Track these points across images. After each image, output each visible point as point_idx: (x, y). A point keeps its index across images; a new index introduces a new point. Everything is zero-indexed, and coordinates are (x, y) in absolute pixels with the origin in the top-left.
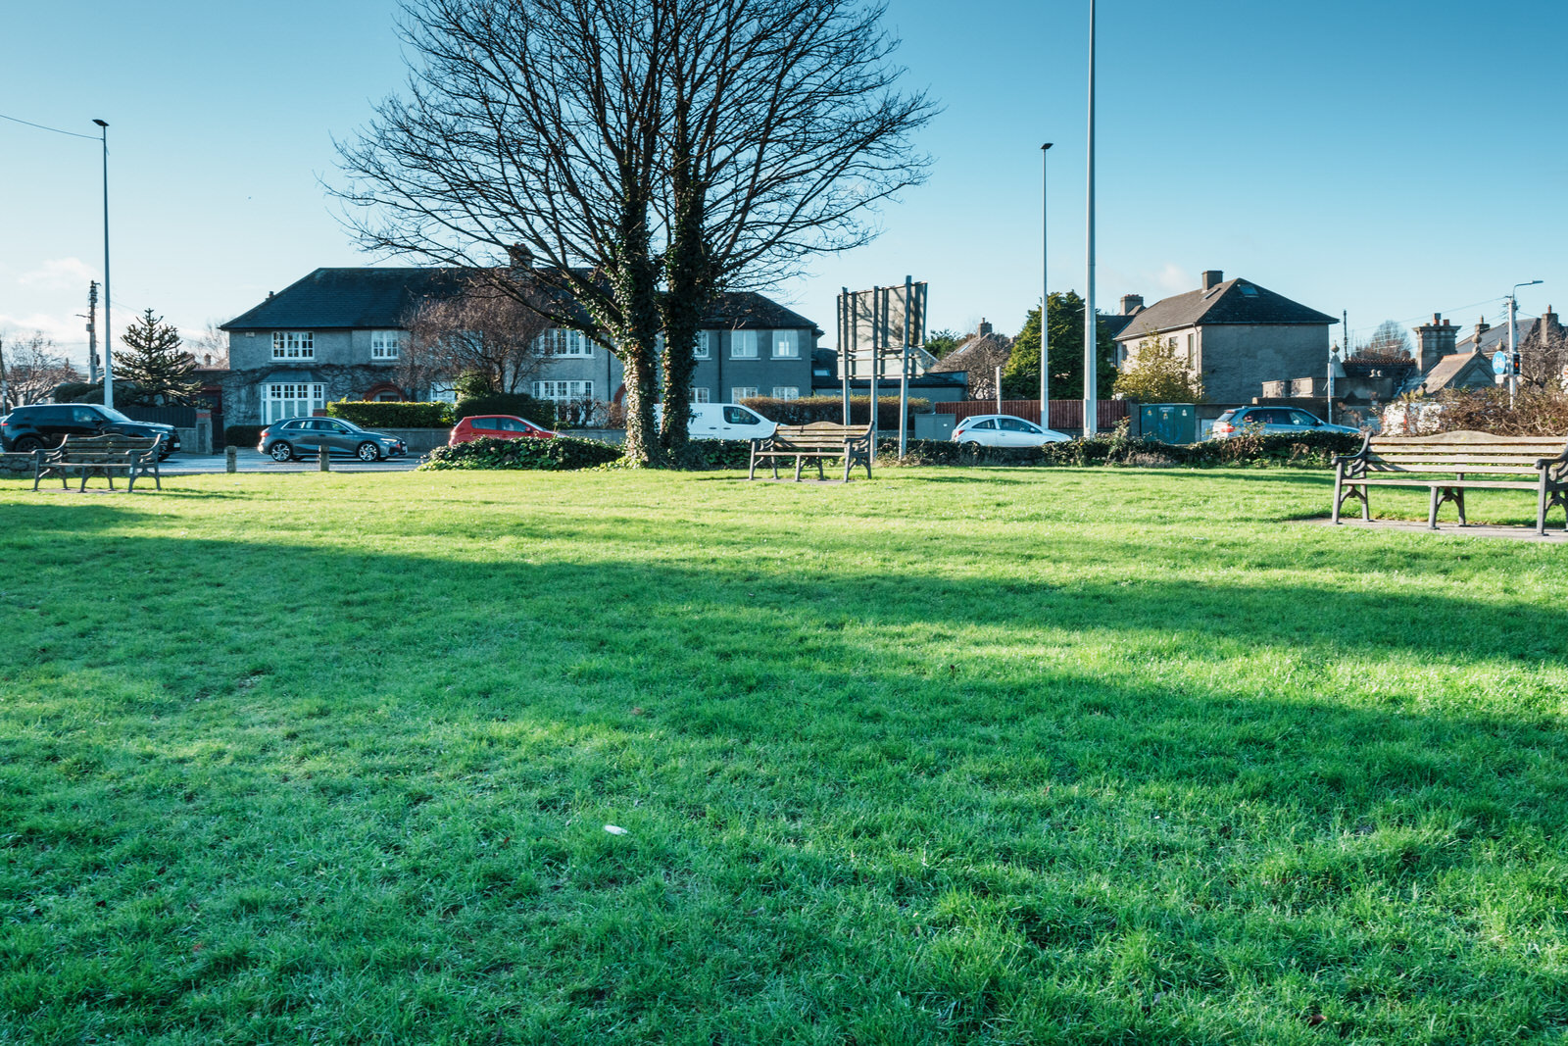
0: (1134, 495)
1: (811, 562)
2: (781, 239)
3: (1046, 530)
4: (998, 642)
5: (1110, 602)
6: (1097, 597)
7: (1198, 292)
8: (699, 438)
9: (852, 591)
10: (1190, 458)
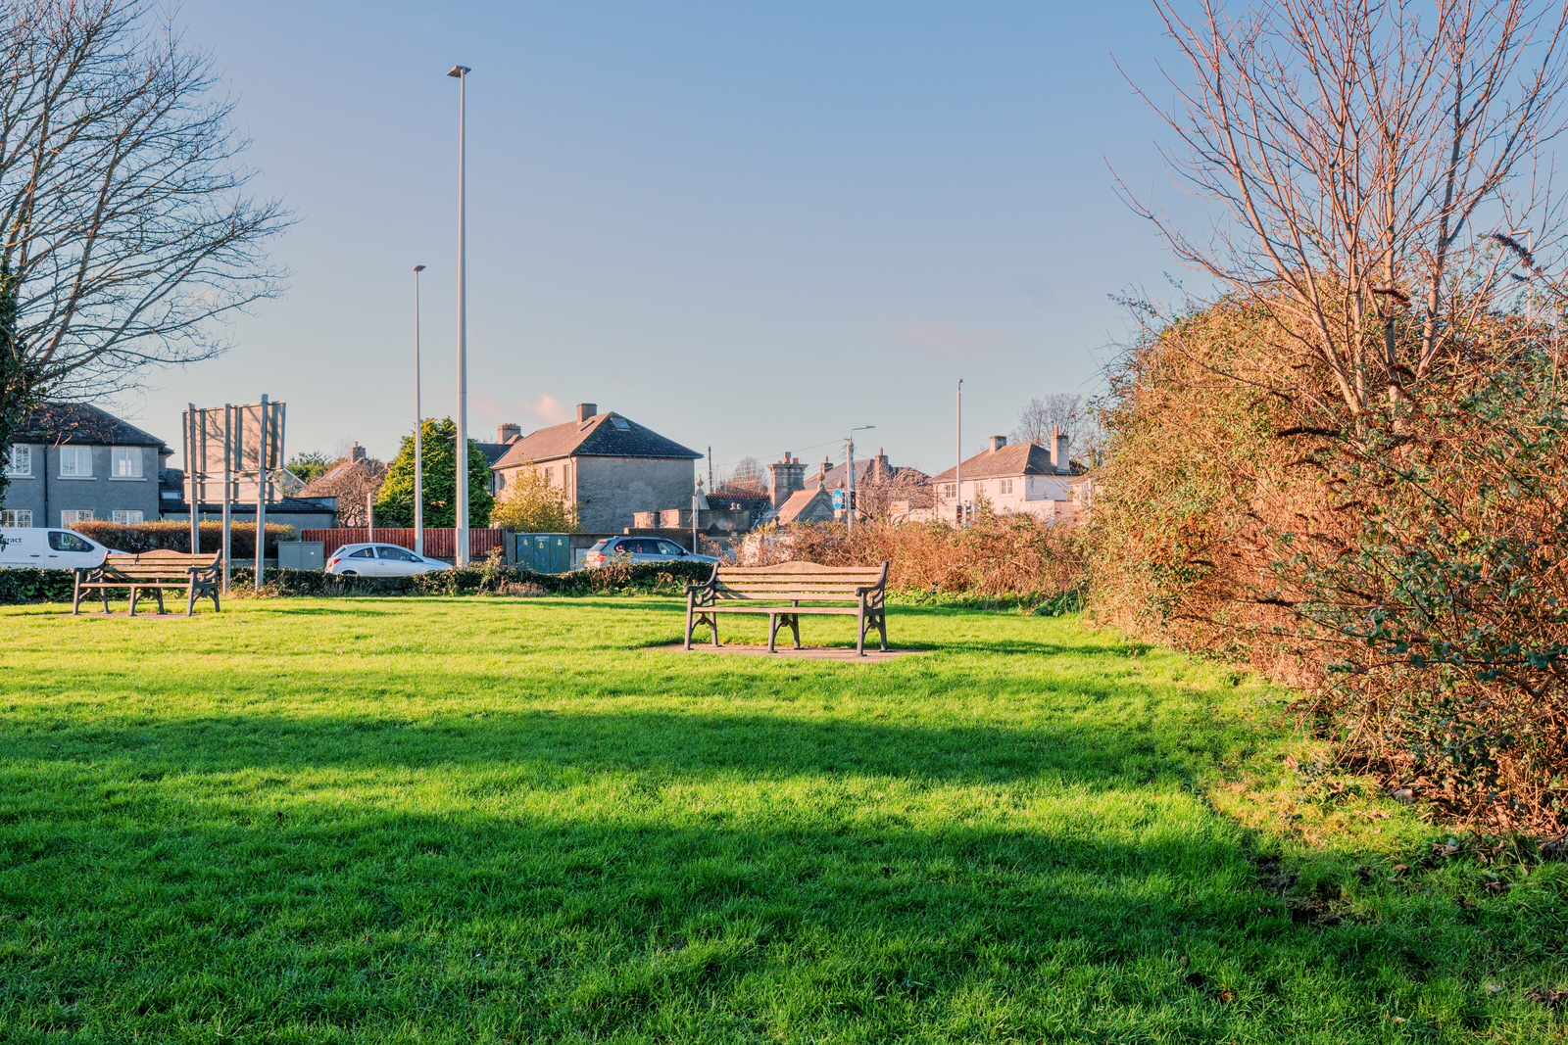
0: (500, 625)
1: (135, 707)
2: (113, 346)
3: (403, 664)
4: (335, 784)
5: (461, 736)
6: (448, 731)
7: (573, 424)
8: (14, 567)
9: (179, 737)
10: (562, 587)
